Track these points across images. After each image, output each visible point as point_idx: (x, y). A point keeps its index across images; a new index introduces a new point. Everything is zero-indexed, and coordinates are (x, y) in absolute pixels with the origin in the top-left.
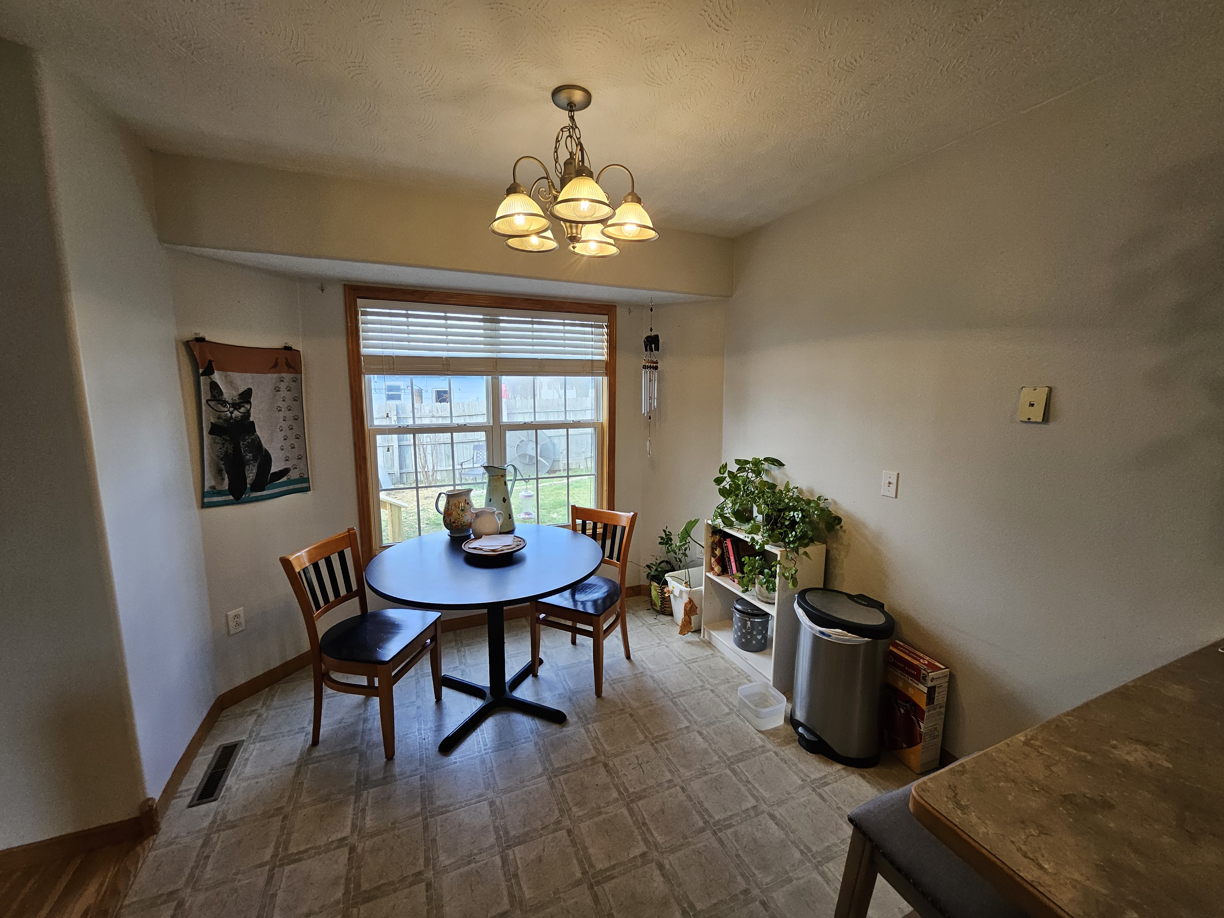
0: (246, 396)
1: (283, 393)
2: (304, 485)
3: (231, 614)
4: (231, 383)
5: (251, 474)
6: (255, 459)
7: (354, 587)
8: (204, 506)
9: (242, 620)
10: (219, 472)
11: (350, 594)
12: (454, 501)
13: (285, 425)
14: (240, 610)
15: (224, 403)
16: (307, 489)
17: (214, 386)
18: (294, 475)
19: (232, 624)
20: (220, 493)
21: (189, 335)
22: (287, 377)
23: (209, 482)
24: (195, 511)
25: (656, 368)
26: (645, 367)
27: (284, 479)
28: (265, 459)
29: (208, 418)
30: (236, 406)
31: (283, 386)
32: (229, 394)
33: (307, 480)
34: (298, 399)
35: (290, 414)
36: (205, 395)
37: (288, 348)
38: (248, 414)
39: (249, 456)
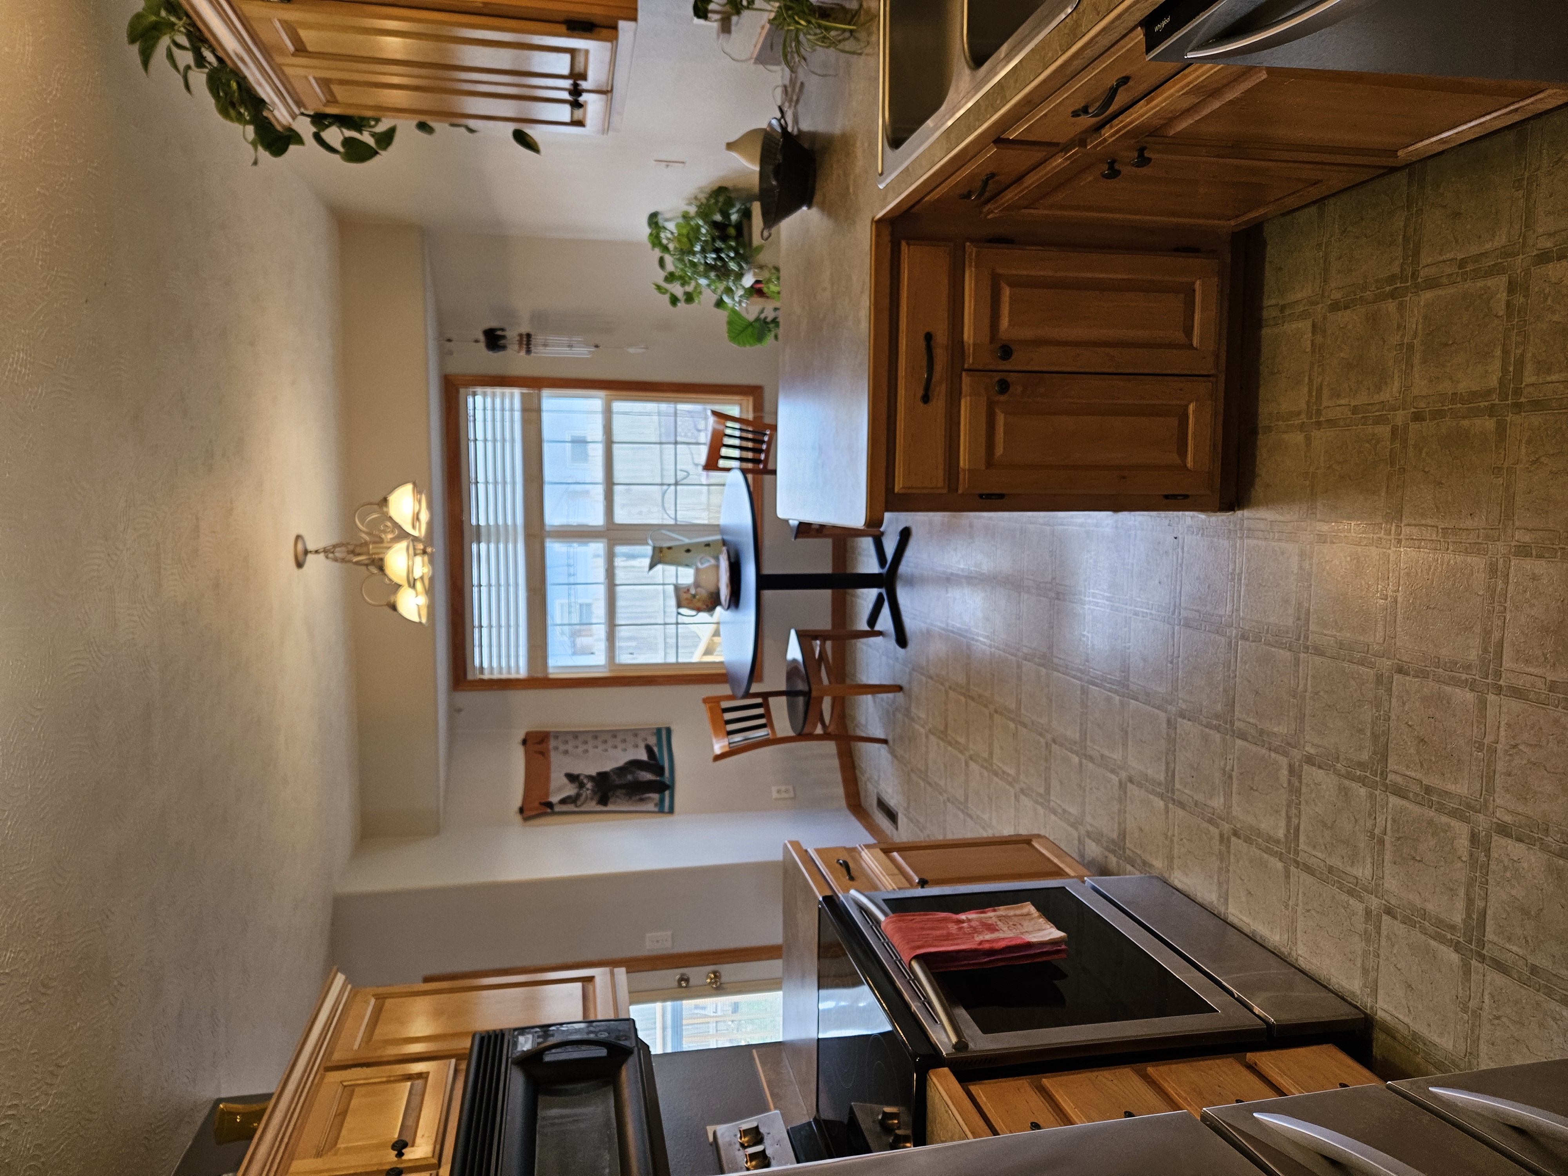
0: (572, 778)
1: (569, 747)
2: (664, 733)
3: (775, 795)
4: (560, 789)
5: (647, 776)
6: (632, 773)
7: (759, 700)
8: (671, 811)
9: (783, 788)
10: (642, 800)
11: (765, 705)
12: (684, 602)
13: (602, 747)
14: (774, 789)
15: (578, 796)
16: (669, 731)
17: (563, 801)
18: (652, 741)
19: (785, 795)
20: (662, 801)
21: (518, 818)
22: (552, 743)
23: (651, 807)
24: (674, 818)
25: (529, 336)
26: (528, 351)
27: (656, 749)
28: (635, 764)
29: (592, 806)
30: (582, 786)
31: (563, 748)
32: (570, 790)
33: (658, 731)
34: (576, 735)
35: (591, 743)
36: (571, 807)
37: (524, 742)
38: (590, 778)
39: (630, 777)
